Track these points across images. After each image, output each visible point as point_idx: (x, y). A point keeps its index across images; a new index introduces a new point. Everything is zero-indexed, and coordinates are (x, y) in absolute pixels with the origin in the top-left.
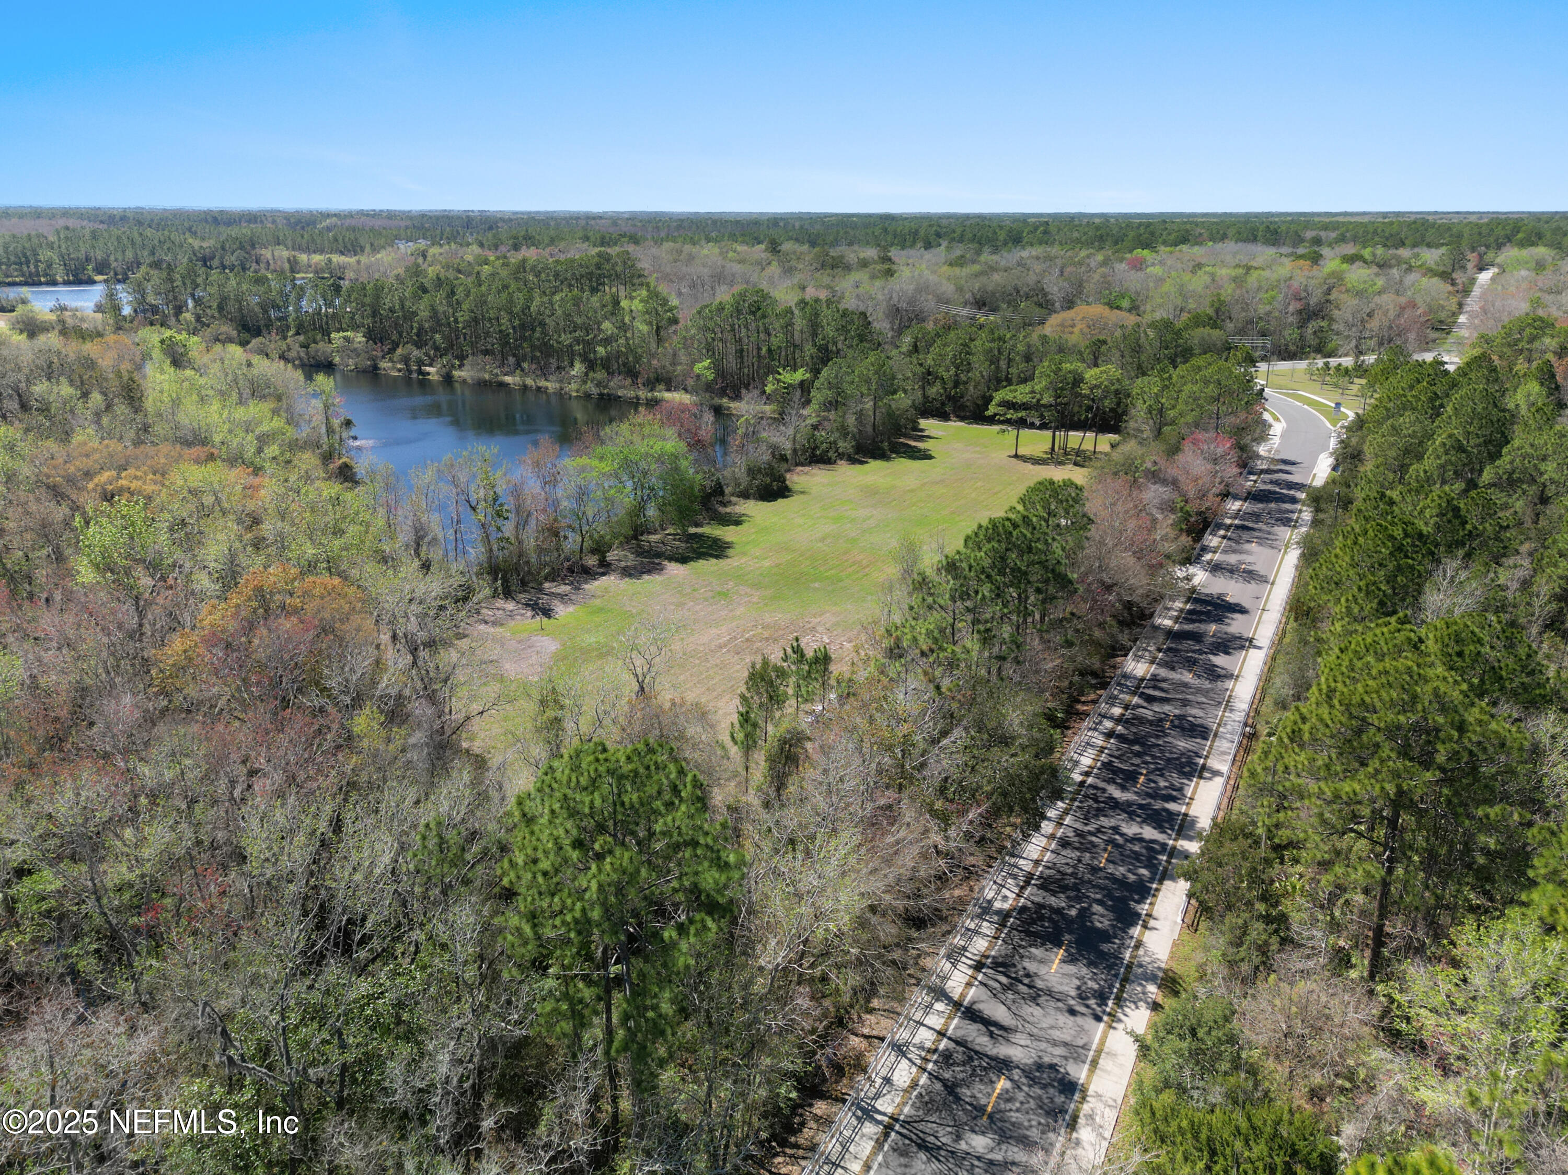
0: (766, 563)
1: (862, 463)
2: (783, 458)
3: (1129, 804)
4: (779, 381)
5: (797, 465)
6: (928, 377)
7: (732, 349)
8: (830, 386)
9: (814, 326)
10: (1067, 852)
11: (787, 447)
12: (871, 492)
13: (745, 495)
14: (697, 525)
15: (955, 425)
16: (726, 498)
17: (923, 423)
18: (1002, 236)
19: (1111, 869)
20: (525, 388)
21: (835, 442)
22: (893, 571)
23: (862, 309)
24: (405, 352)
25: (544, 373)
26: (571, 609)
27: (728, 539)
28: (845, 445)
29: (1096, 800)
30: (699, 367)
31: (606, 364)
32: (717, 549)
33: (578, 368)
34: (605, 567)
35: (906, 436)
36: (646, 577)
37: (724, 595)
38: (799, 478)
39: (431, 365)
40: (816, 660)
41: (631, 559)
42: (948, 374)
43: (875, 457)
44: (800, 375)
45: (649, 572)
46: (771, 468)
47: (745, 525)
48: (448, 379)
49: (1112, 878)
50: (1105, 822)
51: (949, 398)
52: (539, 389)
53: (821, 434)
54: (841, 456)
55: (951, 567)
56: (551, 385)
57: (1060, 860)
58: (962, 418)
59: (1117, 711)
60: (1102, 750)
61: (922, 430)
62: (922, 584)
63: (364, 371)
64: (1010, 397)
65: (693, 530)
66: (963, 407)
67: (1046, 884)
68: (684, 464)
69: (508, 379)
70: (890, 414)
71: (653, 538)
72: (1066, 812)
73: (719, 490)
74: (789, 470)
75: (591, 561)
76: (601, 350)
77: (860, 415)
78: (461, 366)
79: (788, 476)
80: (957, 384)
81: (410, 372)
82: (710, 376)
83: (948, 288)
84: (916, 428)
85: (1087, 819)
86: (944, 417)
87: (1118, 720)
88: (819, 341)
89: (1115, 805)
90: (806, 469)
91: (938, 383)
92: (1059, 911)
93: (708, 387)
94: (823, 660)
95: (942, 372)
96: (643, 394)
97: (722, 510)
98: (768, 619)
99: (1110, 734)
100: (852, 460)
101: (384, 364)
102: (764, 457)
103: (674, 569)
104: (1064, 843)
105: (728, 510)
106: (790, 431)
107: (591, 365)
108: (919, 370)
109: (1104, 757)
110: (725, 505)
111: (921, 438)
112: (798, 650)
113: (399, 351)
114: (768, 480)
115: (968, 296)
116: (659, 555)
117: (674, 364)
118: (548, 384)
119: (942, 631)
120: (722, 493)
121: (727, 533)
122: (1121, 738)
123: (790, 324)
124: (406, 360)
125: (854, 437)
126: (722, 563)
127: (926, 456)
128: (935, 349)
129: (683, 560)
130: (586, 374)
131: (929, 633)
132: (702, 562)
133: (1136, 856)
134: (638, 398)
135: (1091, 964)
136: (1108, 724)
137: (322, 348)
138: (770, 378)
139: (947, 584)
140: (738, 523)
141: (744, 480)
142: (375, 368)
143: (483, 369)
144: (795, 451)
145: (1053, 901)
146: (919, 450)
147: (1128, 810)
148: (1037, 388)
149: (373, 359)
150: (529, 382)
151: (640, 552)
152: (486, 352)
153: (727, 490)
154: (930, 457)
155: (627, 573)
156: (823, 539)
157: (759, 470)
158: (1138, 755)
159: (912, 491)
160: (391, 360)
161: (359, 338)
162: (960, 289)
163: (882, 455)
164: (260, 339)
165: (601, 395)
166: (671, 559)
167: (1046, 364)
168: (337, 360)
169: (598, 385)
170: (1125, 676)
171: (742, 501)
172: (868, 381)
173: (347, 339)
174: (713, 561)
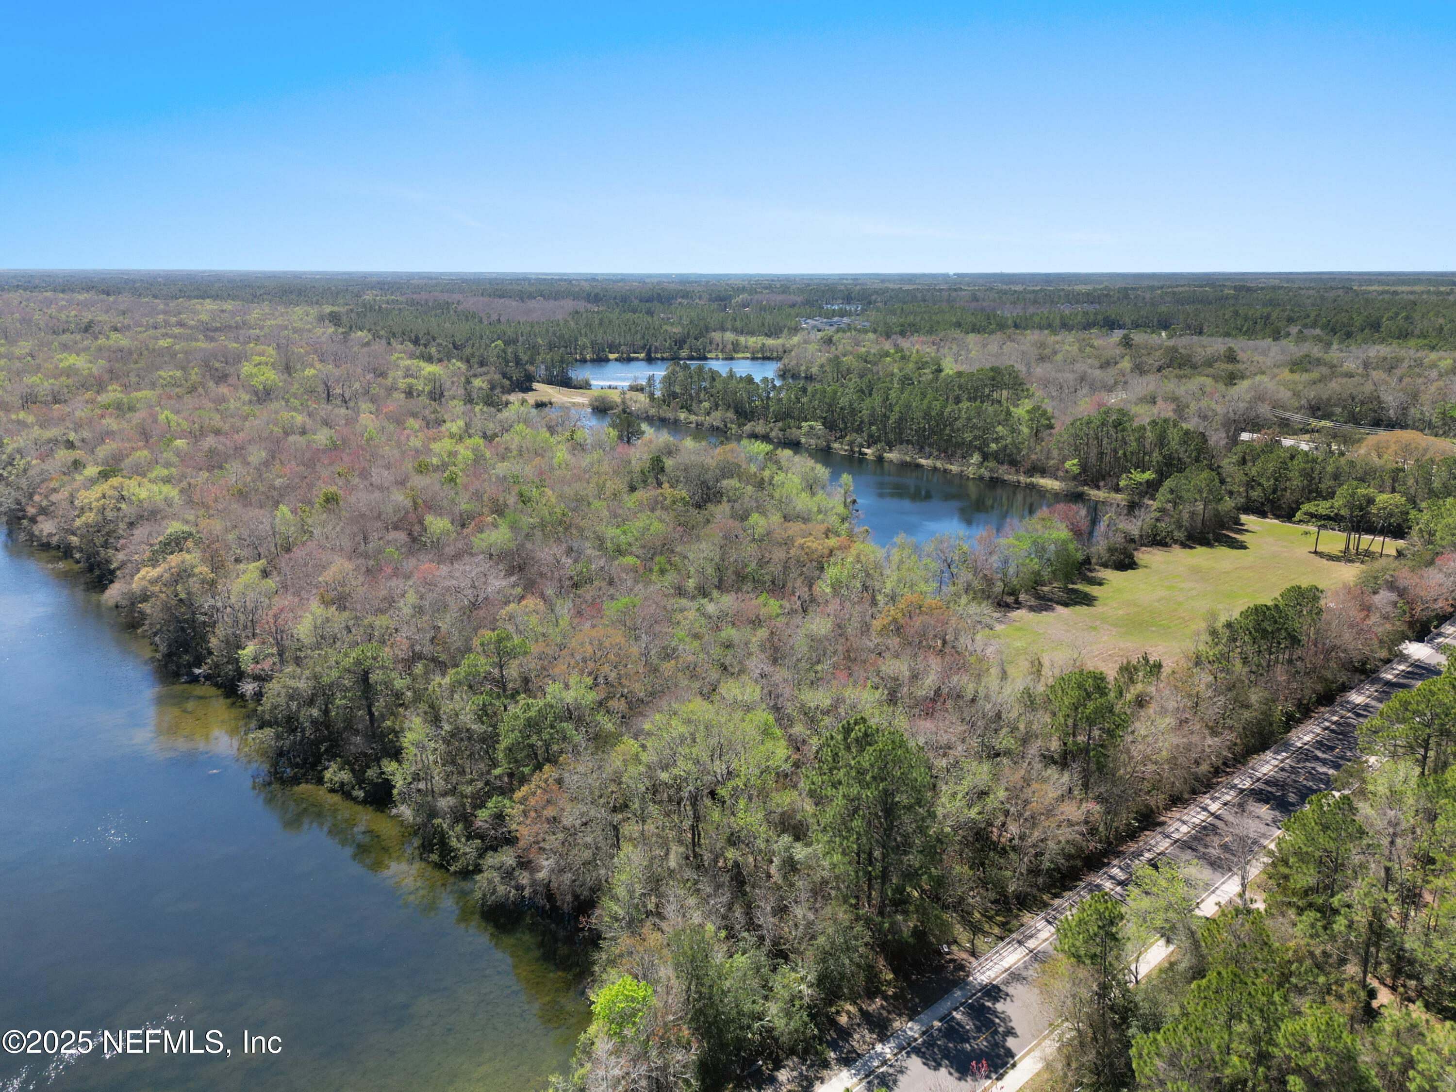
0: (1121, 612)
1: (1191, 548)
2: (1132, 541)
3: (1325, 759)
4: (1131, 479)
5: (1142, 545)
6: (1252, 483)
7: (1094, 451)
8: (1172, 491)
9: (1162, 441)
10: (1284, 773)
11: (1136, 532)
12: (1196, 571)
13: (1105, 565)
14: (1073, 583)
15: (1272, 522)
16: (1092, 567)
17: (1244, 518)
18: (1358, 321)
19: (1305, 782)
20: (935, 469)
21: (1172, 532)
22: (1203, 625)
23: (1201, 430)
24: (853, 438)
25: (950, 458)
26: (1003, 626)
27: (1095, 594)
28: (1179, 535)
29: (1306, 755)
30: (1068, 464)
31: (996, 456)
32: (1087, 600)
33: (976, 458)
34: (1018, 605)
35: (1227, 529)
36: (1044, 613)
37: (1094, 628)
38: (1146, 556)
39: (868, 448)
40: (1155, 666)
41: (1033, 602)
42: (1268, 484)
43: (1202, 544)
44: (1148, 475)
45: (1046, 610)
46: (1125, 549)
47: (1105, 586)
48: (880, 459)
49: (1305, 786)
50: (1308, 764)
51: (1268, 500)
52: (945, 470)
53: (1161, 525)
54: (1176, 542)
55: (1229, 625)
56: (954, 468)
57: (1277, 775)
58: (1277, 517)
59: (1335, 718)
60: (1318, 735)
61: (1242, 525)
62: (1214, 633)
63: (822, 450)
64: (1313, 509)
65: (1070, 586)
66: (1279, 508)
67: (1267, 783)
68: (1071, 547)
69: (923, 461)
70: (1217, 513)
71: (1045, 589)
72: (1287, 758)
73: (1087, 561)
74: (1136, 549)
75: (1010, 600)
76: (993, 446)
77: (1193, 514)
78: (891, 450)
79: (1135, 553)
80: (1275, 491)
81: (854, 452)
82: (1076, 470)
83: (1284, 395)
84: (1237, 522)
85: (1298, 762)
86: (1263, 514)
87: (1334, 723)
88: (1165, 451)
89: (1317, 759)
90: (1149, 549)
91: (1259, 489)
92: (1271, 793)
93: (1075, 478)
94: (1158, 666)
95: (1263, 481)
96: (1023, 479)
97: (1089, 574)
98: (1122, 645)
99: (1327, 728)
100: (1184, 545)
101: (836, 445)
102: (1119, 540)
103: (1060, 609)
104: (1283, 769)
105: (1093, 575)
106: (1139, 523)
107: (985, 457)
108: (1245, 478)
109: (1318, 738)
110: (1091, 571)
111: (1241, 532)
112: (1146, 660)
113: (848, 438)
114: (1122, 557)
115: (1303, 402)
116: (1050, 600)
117: (1048, 458)
118: (952, 467)
119: (1221, 655)
120: (1090, 563)
121: (1094, 590)
122: (1333, 731)
123: (1143, 437)
124: (851, 444)
125: (1186, 529)
126: (1091, 609)
127: (1242, 546)
128: (1259, 463)
129: (1066, 605)
130: (982, 463)
131: (1214, 655)
132: (1078, 608)
133: (1321, 780)
134: (1019, 482)
135: (1281, 812)
136: (1327, 724)
137: (794, 433)
138: (1124, 476)
139: (1225, 634)
140: (1100, 584)
141: (1106, 556)
142: (829, 448)
143: (906, 454)
144: (1141, 536)
145: (1269, 789)
146: (1237, 541)
147: (1324, 762)
148: (1336, 505)
149: (828, 442)
150: (939, 464)
151: (1039, 597)
152: (908, 442)
153: (1093, 561)
154: (1245, 548)
155: (1032, 609)
156: (1159, 601)
157: (1116, 550)
158: (1339, 740)
159: (1227, 572)
160: (842, 443)
161: (818, 426)
162: (1296, 394)
163: (1207, 544)
164: (752, 423)
165: (991, 478)
166: (1058, 603)
167: (1345, 487)
168: (803, 440)
169: (991, 471)
170: (1348, 702)
171: (1102, 569)
172: (1200, 492)
173: (811, 427)
174: (1086, 607)
